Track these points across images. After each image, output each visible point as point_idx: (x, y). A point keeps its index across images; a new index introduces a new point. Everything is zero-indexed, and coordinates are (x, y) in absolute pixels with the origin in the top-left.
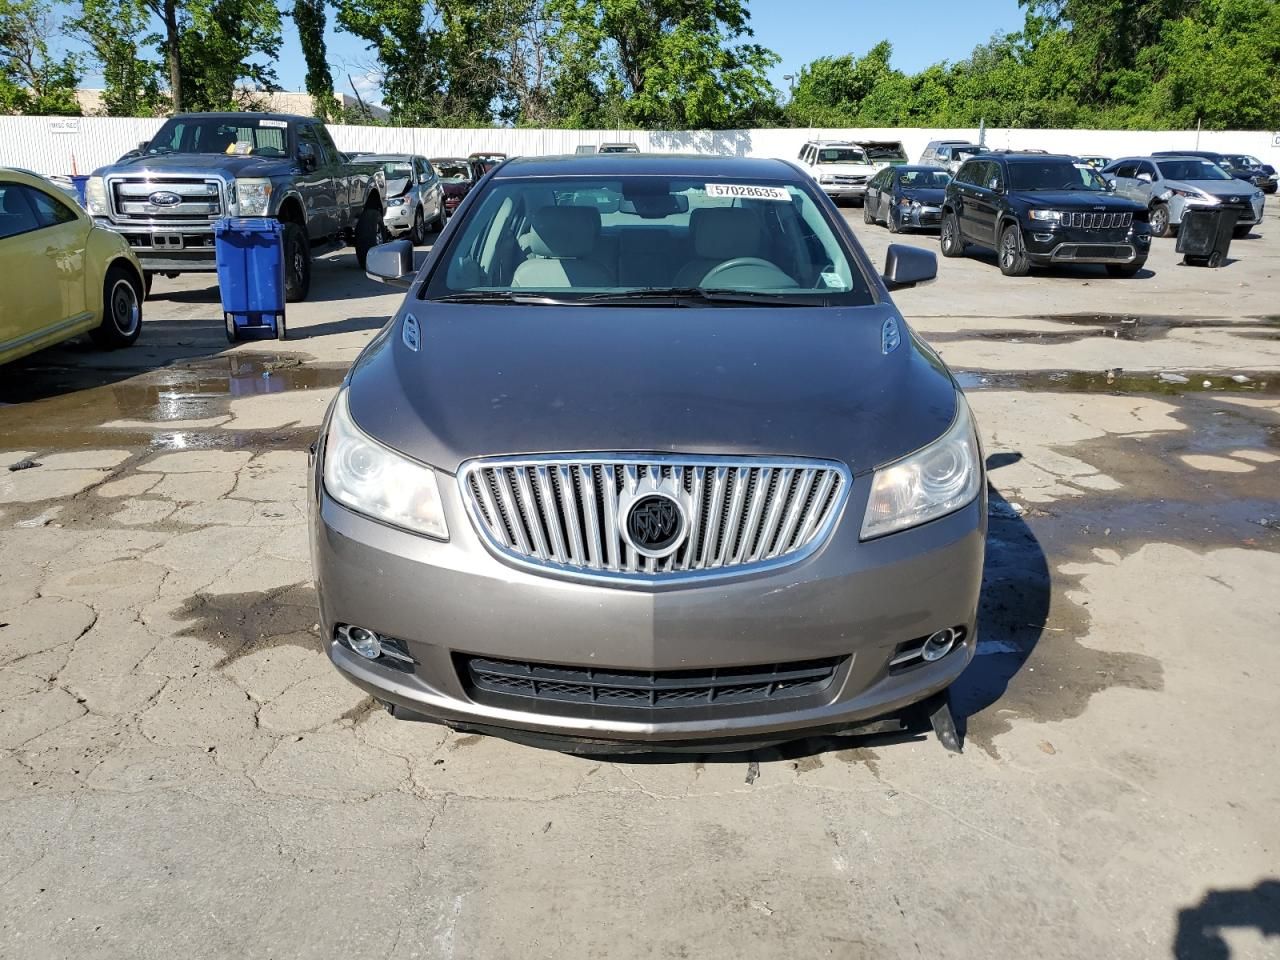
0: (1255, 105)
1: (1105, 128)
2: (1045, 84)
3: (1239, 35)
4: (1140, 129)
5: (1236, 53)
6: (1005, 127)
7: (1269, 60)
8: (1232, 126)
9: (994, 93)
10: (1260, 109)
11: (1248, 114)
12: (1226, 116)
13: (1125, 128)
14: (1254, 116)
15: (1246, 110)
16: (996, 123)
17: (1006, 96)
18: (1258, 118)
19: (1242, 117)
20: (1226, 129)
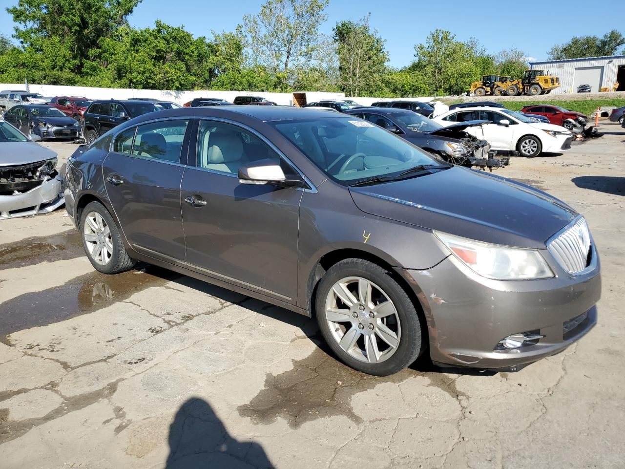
0: (152, 79)
1: (91, 86)
2: (54, 63)
3: (139, 48)
4: (107, 87)
5: (140, 56)
6: (39, 84)
7: (153, 60)
8: (145, 88)
9: (24, 65)
10: (154, 80)
11: (150, 83)
12: (141, 83)
13: (100, 86)
14: (152, 84)
15: (149, 81)
16: (33, 81)
17: (32, 67)
18: (154, 84)
19: (148, 83)
20: (143, 88)
